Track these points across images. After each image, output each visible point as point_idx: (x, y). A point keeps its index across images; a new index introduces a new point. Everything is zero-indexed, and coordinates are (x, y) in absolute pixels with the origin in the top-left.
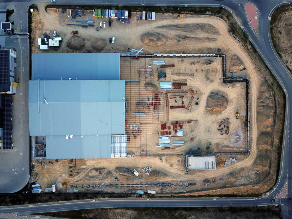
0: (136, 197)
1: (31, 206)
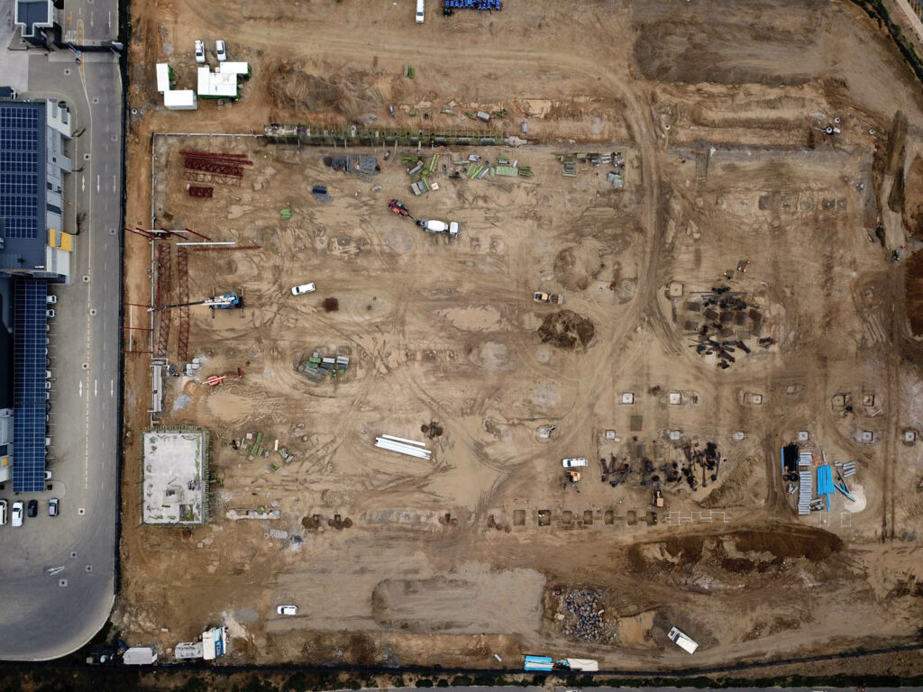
0: (524, 683)
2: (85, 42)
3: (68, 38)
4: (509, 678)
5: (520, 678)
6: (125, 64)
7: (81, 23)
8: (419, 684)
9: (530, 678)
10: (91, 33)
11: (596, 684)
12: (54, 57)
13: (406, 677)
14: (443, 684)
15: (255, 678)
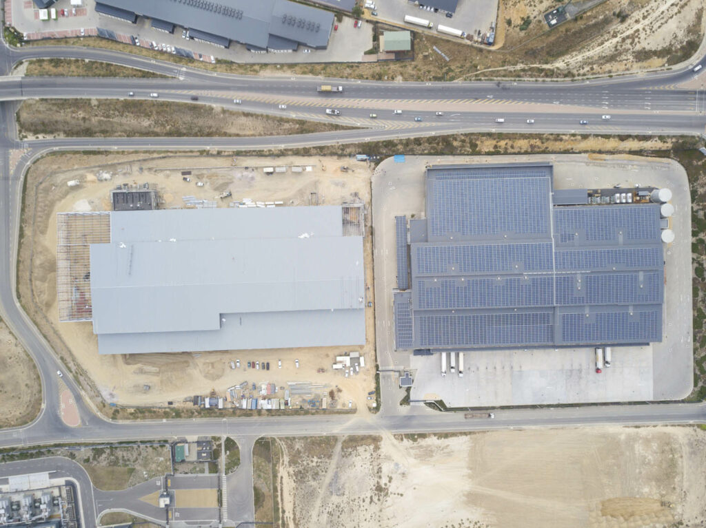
0: (225, 152)
1: (367, 139)
2: (392, 373)
3: (397, 374)
4: (231, 153)
5: (226, 154)
6: (377, 367)
7: (393, 380)
8: (263, 151)
9: (223, 153)
10: (389, 377)
11: (199, 151)
12: (401, 368)
13: (268, 153)
14: (254, 151)
15: (322, 152)
